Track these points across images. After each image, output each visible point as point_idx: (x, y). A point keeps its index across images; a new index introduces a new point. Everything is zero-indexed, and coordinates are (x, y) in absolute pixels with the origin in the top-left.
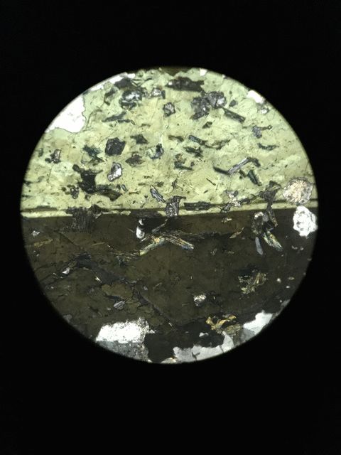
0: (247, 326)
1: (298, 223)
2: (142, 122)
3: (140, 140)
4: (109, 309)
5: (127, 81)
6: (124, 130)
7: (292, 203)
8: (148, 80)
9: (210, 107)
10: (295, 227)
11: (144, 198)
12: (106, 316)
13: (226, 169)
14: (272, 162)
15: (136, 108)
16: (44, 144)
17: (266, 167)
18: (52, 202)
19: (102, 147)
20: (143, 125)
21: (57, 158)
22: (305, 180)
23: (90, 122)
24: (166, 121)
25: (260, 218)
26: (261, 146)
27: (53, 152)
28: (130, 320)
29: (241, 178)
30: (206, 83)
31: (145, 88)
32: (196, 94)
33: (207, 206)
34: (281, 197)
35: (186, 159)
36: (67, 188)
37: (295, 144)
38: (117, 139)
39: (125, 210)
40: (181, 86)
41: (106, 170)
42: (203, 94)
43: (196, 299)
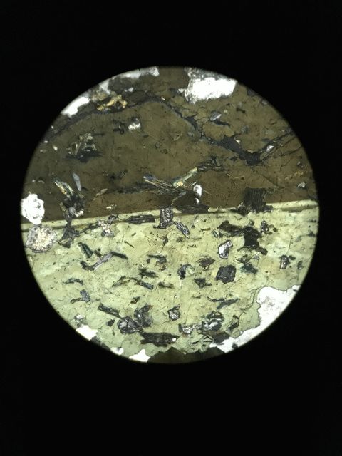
1: (39, 207)
2: (200, 300)
3: (201, 283)
4: (226, 111)
7: (46, 226)
8: (197, 342)
10: (42, 202)
13: (114, 258)
19: (239, 274)
20: (199, 297)
21: (283, 261)
22: (34, 250)
23: (252, 297)
25: (78, 210)
26: (81, 282)
27: (288, 267)
28: (204, 101)
29: (99, 250)
30: (139, 342)
31: (199, 334)
32: (147, 330)
33: (132, 221)
34: (58, 232)
35: (156, 266)
36: (272, 231)
37: (47, 286)
38: (225, 282)
39: (213, 213)
40: (163, 338)
41: (234, 251)
42: (141, 330)
43: (138, 126)
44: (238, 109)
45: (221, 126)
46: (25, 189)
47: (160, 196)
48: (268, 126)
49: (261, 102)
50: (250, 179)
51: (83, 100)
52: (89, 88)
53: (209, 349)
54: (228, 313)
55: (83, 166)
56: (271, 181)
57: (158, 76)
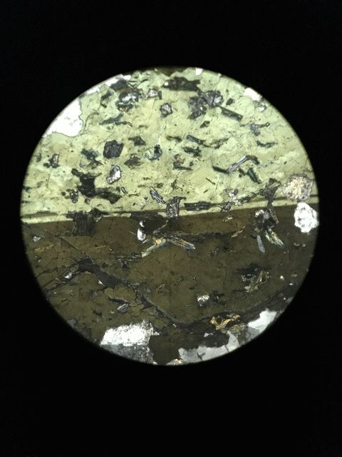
0: (252, 325)
1: (299, 220)
2: (140, 123)
3: (138, 141)
5: (123, 82)
6: (121, 133)
7: (293, 200)
8: (144, 81)
9: (207, 106)
10: (297, 224)
11: (144, 200)
12: (110, 319)
13: (226, 168)
14: (271, 159)
15: (133, 109)
16: (42, 149)
17: (264, 165)
18: (52, 206)
19: (100, 150)
20: (141, 126)
21: (56, 162)
22: (305, 177)
23: (87, 125)
24: (164, 122)
25: (261, 216)
26: (259, 144)
27: (51, 157)
28: (134, 323)
29: (240, 176)
30: (202, 82)
31: (141, 90)
32: (193, 94)
33: (207, 205)
34: (282, 194)
35: (184, 160)
36: (66, 192)
37: (293, 140)
38: (114, 142)
39: (125, 212)
40: (177, 85)
41: (105, 173)
42: (199, 94)
43: (199, 299)
44: (100, 315)
45: (117, 298)
46: (313, 239)
47: (179, 229)
53: (131, 74)
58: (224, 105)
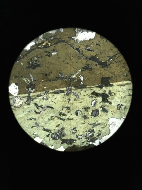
1: (16, 89)
2: (85, 125)
3: (85, 117)
4: (92, 45)
6: (92, 120)
7: (20, 97)
8: (83, 142)
9: (58, 133)
10: (17, 87)
11: (82, 93)
12: (93, 43)
13: (48, 108)
14: (29, 113)
15: (88, 130)
17: (32, 111)
18: (120, 88)
19: (100, 113)
20: (84, 123)
21: (118, 106)
22: (15, 107)
23: (106, 122)
24: (75, 126)
25: (32, 89)
26: (35, 119)
27: (121, 109)
28: (82, 41)
29: (42, 105)
30: (60, 143)
31: (85, 138)
32: (63, 138)
33: (55, 93)
34: (24, 99)
35: (66, 111)
36: (113, 94)
37: (21, 122)
38: (95, 116)
39: (89, 88)
40: (70, 141)
41: (98, 103)
42: (61, 138)
43: (56, 53)
44: (97, 44)
45: (90, 51)
46: (10, 81)
47: (66, 82)
48: (110, 51)
49: (106, 41)
50: (103, 73)
51: (32, 44)
52: (35, 38)
53: (89, 145)
54: (97, 129)
55: (34, 71)
56: (112, 74)
57: (63, 32)
58: (51, 134)
